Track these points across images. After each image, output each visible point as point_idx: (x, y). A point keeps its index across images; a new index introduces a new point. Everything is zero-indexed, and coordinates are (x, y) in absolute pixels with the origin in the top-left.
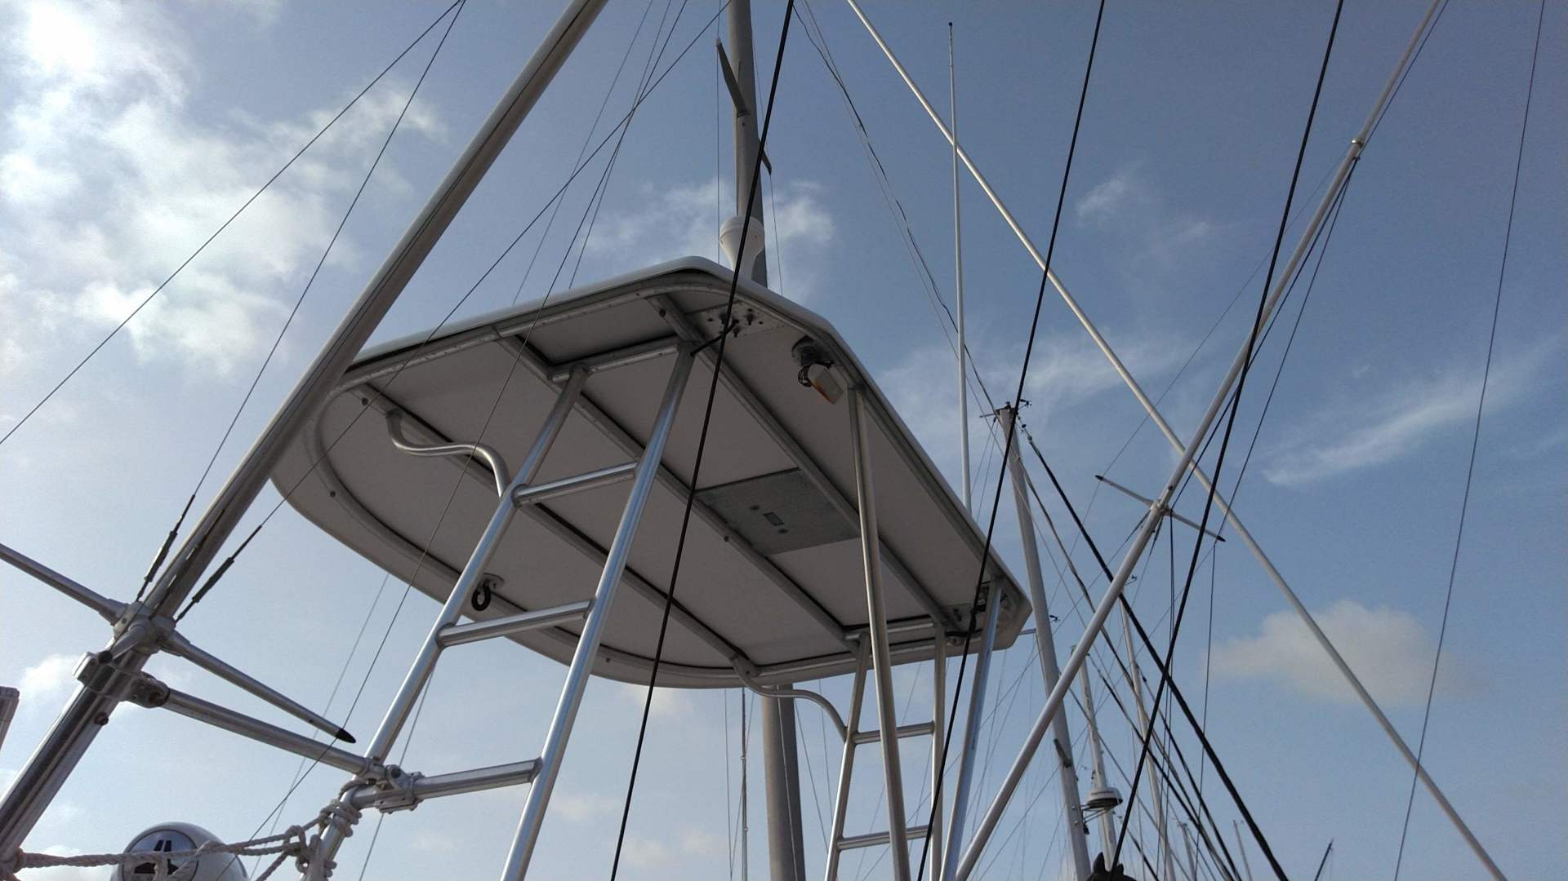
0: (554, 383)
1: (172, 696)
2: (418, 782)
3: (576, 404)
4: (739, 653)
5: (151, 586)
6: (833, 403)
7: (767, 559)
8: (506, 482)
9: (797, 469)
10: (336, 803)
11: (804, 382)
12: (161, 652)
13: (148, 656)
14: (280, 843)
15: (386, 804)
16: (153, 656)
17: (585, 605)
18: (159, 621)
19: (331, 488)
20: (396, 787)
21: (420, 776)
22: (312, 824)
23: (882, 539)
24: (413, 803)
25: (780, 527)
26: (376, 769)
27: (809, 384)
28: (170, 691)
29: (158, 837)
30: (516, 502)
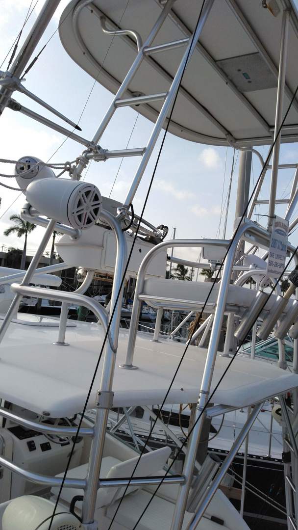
0: (162, 4)
1: (22, 108)
2: (106, 152)
3: (169, 14)
4: (229, 133)
5: (11, 65)
6: (276, 16)
7: (242, 94)
8: (141, 45)
9: (258, 53)
10: (81, 156)
11: (264, 5)
12: (17, 91)
13: (13, 92)
14: (64, 166)
15: (96, 158)
16: (14, 92)
17: (165, 94)
18: (15, 79)
19: (84, 51)
20: (99, 153)
21: (107, 150)
22: (74, 162)
23: (286, 83)
24: (105, 159)
25: (248, 80)
26: (92, 145)
27: (266, 7)
28: (21, 106)
29: (27, 159)
30: (144, 53)
